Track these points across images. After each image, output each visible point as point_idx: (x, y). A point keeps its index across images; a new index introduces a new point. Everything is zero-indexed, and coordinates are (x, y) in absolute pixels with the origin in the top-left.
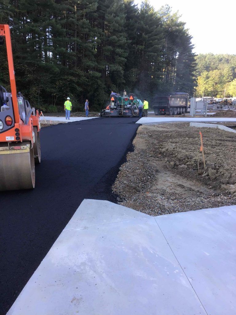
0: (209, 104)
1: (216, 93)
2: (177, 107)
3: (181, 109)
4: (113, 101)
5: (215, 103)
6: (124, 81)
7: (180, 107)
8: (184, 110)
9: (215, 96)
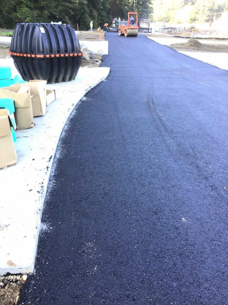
0: (162, 29)
1: (168, 19)
2: (144, 29)
3: (146, 30)
4: (114, 23)
5: (167, 29)
6: (102, 8)
7: (146, 29)
8: (148, 31)
9: (168, 21)
